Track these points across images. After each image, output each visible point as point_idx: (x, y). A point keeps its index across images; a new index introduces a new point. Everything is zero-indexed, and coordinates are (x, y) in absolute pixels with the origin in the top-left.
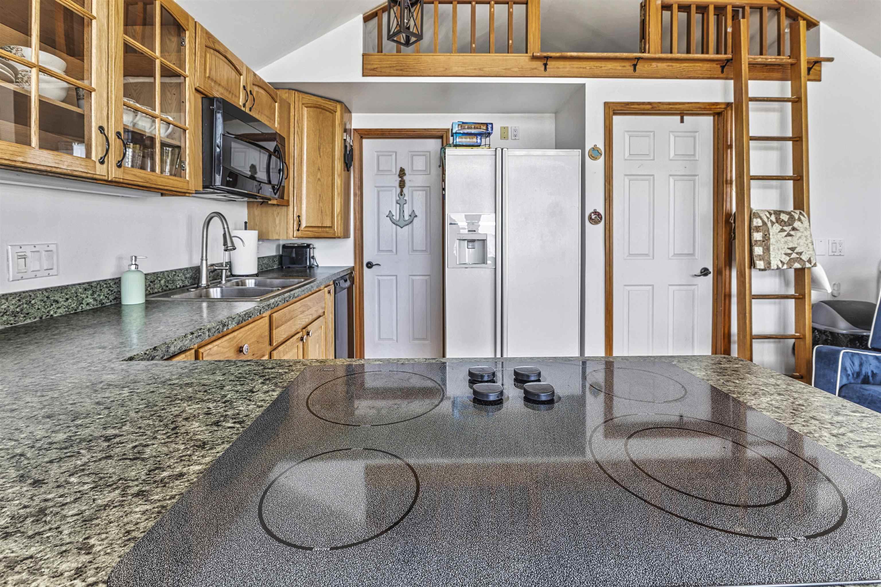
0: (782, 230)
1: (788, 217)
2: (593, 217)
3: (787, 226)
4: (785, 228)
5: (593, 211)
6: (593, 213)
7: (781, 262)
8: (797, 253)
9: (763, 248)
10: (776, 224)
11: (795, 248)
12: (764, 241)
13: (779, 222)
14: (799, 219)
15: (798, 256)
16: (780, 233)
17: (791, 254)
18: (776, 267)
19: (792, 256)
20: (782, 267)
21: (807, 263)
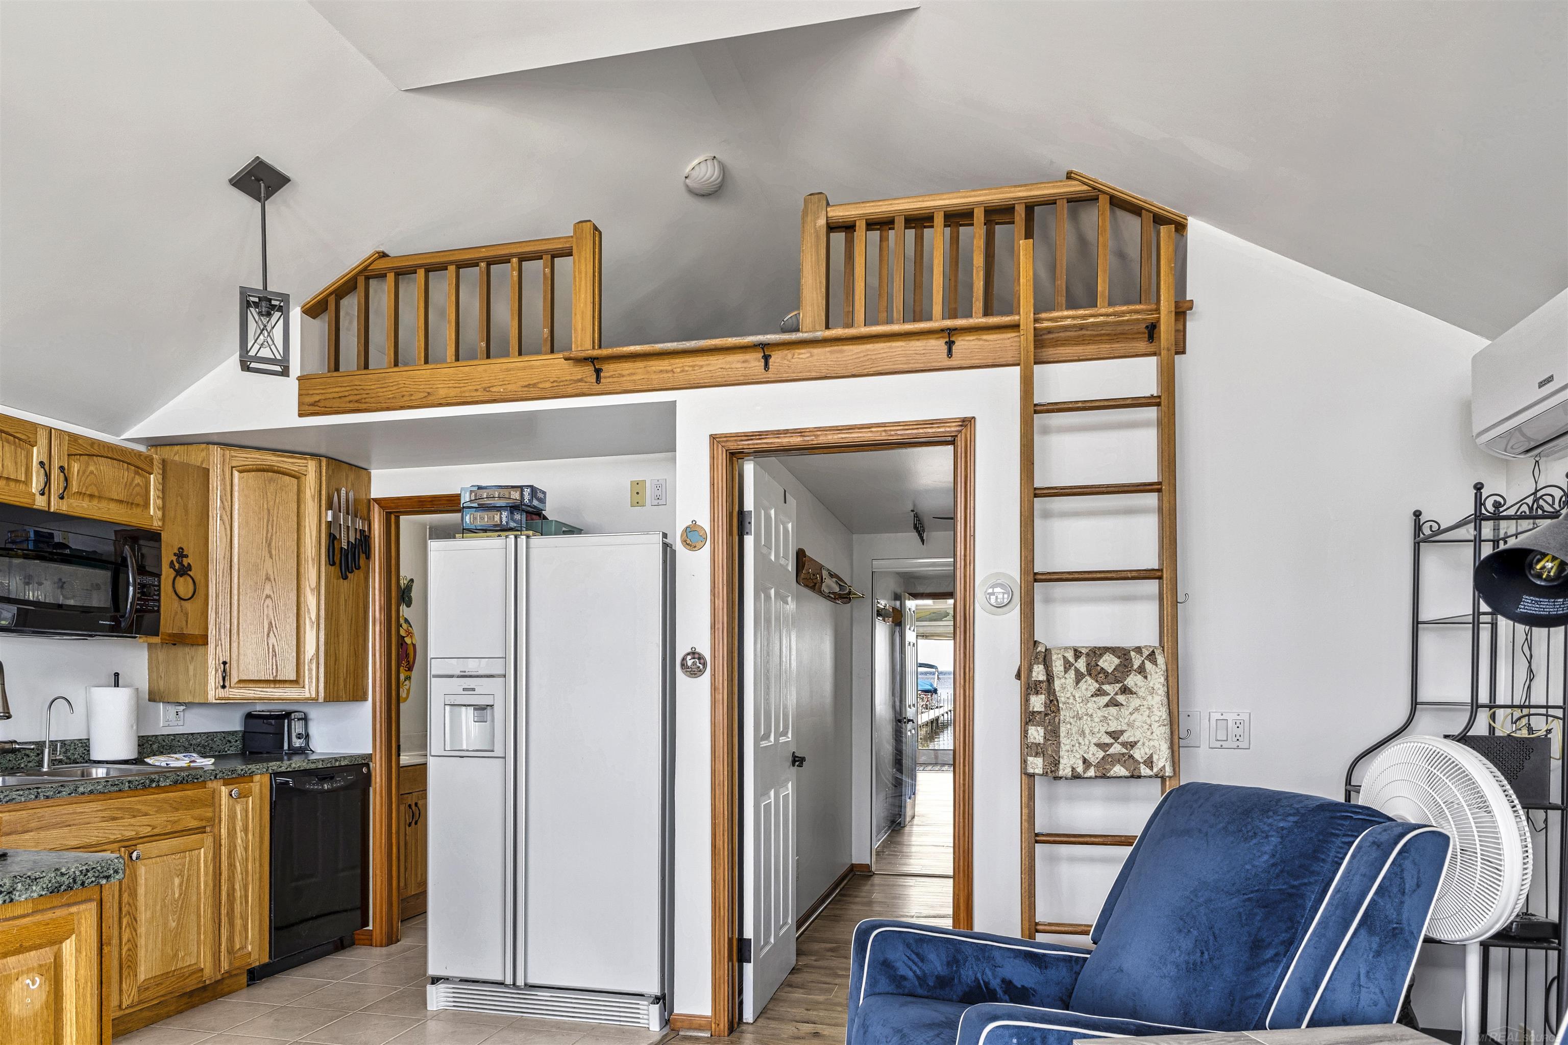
0: (1100, 693)
1: (1117, 661)
2: (690, 663)
3: (1110, 683)
4: (1106, 687)
5: (690, 650)
6: (688, 654)
7: (1085, 761)
8: (1124, 745)
9: (1045, 729)
10: (1088, 678)
11: (1122, 732)
12: (1046, 715)
13: (1094, 672)
14: (1142, 670)
15: (1124, 751)
16: (1094, 699)
17: (1109, 745)
18: (1068, 772)
19: (1112, 751)
20: (1084, 773)
21: (1142, 767)
